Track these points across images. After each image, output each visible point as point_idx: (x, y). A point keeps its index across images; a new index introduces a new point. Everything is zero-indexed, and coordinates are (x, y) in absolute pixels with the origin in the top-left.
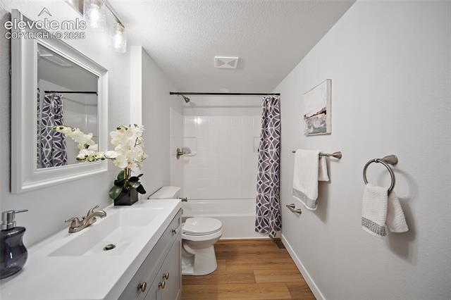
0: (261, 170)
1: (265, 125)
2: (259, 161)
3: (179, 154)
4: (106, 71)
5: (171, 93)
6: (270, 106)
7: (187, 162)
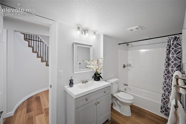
0: (165, 79)
1: (168, 54)
2: (164, 74)
3: (124, 67)
4: (92, 46)
5: (119, 44)
6: (172, 42)
7: (130, 70)
